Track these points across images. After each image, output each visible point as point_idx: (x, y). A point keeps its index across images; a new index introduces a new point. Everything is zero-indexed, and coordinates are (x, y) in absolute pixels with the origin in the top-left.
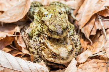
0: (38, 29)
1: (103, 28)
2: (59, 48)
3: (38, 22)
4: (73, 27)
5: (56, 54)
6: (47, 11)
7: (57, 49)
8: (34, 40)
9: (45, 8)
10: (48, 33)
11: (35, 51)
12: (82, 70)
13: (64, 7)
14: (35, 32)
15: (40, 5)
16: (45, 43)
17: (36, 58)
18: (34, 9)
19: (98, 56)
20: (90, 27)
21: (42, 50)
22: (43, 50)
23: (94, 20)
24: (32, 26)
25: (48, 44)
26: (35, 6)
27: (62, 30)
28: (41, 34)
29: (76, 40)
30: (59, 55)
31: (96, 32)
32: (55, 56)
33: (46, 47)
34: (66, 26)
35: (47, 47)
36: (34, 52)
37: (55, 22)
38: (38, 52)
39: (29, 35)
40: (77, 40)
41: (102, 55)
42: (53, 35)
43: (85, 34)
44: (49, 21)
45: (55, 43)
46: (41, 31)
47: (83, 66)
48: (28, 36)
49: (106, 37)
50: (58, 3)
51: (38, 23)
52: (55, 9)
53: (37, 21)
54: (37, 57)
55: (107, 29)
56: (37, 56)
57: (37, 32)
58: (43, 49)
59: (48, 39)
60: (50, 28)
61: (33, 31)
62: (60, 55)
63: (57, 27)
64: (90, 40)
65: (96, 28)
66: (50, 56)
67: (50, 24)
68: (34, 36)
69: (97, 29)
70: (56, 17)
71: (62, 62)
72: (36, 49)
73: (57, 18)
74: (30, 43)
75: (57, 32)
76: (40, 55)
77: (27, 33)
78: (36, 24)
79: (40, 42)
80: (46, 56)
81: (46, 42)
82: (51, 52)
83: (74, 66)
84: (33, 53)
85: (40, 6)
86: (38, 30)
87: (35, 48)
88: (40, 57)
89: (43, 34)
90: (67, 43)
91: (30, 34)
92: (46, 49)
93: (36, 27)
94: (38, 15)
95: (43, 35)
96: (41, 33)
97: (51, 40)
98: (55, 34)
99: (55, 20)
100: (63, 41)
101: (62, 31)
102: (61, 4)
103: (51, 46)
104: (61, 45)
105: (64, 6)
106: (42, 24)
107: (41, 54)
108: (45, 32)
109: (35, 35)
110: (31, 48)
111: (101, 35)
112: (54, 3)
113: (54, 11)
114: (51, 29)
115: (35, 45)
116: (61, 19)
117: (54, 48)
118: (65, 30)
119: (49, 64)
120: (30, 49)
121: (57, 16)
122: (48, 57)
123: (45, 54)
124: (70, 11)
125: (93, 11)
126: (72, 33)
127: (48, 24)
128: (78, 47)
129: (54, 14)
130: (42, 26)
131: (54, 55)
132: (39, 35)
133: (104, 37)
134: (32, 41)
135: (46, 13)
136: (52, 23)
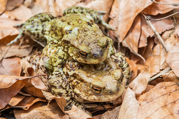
0: (60, 56)
1: (157, 33)
2: (101, 78)
3: (56, 45)
4: (110, 42)
5: (99, 88)
6: (69, 24)
7: (99, 80)
8: (56, 75)
9: (63, 21)
10: (80, 58)
11: (64, 92)
12: (148, 103)
13: (89, 13)
14: (55, 62)
15: (50, 17)
16: (77, 75)
17: (67, 102)
18: (43, 26)
19: (159, 77)
20: (136, 36)
21: (74, 87)
22: (76, 86)
23: (139, 24)
24: (47, 53)
25: (83, 74)
26: (42, 21)
27: (101, 49)
28: (66, 62)
29: (121, 60)
30: (104, 88)
31: (147, 42)
32: (99, 91)
33: (79, 82)
34: (105, 41)
35: (82, 81)
36: (62, 93)
37: (87, 39)
38: (67, 92)
39: (46, 68)
40: (123, 60)
41: (166, 75)
42: (87, 60)
43: (129, 48)
44: (77, 39)
45: (93, 71)
46: (65, 58)
47: (147, 96)
48: (44, 70)
49: (165, 46)
50: (77, 8)
51: (56, 47)
52: (80, 19)
53: (53, 43)
54: (69, 100)
55: (163, 33)
56: (68, 98)
57: (59, 61)
58: (76, 84)
59: (79, 69)
60: (82, 49)
61: (53, 60)
62: (106, 88)
63: (92, 46)
64: (140, 56)
65: (145, 36)
66: (90, 92)
67: (80, 44)
68: (55, 68)
69: (148, 36)
70: (86, 31)
71: (111, 98)
72: (63, 88)
73: (88, 32)
74: (52, 81)
75: (94, 54)
76: (72, 96)
77: (43, 66)
78: (53, 49)
79: (67, 75)
80: (84, 94)
81: (78, 73)
82: (91, 86)
83: (132, 99)
84: (60, 94)
85: (50, 19)
86: (60, 58)
87: (61, 87)
88: (72, 99)
89: (69, 61)
90: (111, 68)
91: (47, 65)
92: (81, 83)
93: (56, 53)
94: (52, 35)
95: (70, 63)
96: (65, 60)
97: (85, 68)
98: (91, 57)
99: (85, 36)
100: (104, 66)
101: (101, 51)
102: (82, 9)
103: (88, 76)
104: (102, 73)
105: (88, 11)
106: (66, 47)
107: (73, 94)
108: (74, 58)
109: (57, 66)
110: (55, 87)
111: (155, 45)
112: (70, 10)
113: (78, 22)
114: (84, 51)
115: (61, 81)
116: (95, 32)
117: (94, 80)
118: (105, 48)
119: (88, 107)
120: (53, 89)
121: (86, 29)
122: (87, 96)
123: (80, 91)
124: (98, 17)
125: (134, 10)
126: (112, 51)
127: (76, 43)
128: (126, 71)
129: (82, 27)
130: (65, 50)
131: (96, 90)
132: (63, 65)
133: (162, 47)
134: (54, 76)
135: (67, 28)
136: (82, 42)
